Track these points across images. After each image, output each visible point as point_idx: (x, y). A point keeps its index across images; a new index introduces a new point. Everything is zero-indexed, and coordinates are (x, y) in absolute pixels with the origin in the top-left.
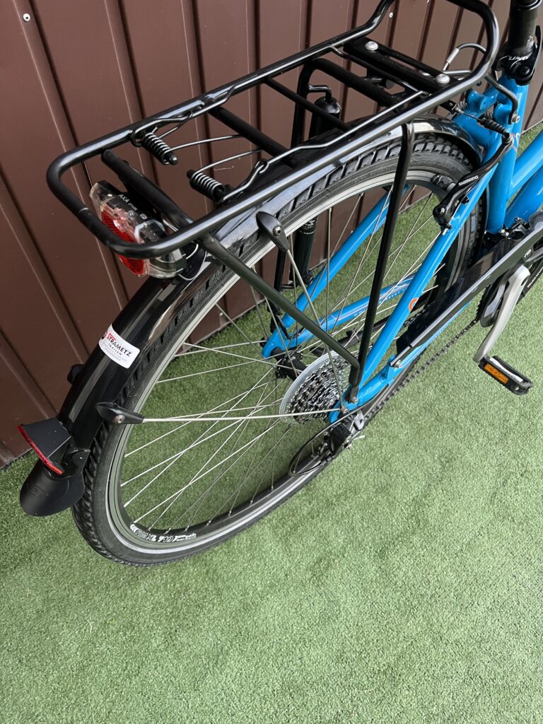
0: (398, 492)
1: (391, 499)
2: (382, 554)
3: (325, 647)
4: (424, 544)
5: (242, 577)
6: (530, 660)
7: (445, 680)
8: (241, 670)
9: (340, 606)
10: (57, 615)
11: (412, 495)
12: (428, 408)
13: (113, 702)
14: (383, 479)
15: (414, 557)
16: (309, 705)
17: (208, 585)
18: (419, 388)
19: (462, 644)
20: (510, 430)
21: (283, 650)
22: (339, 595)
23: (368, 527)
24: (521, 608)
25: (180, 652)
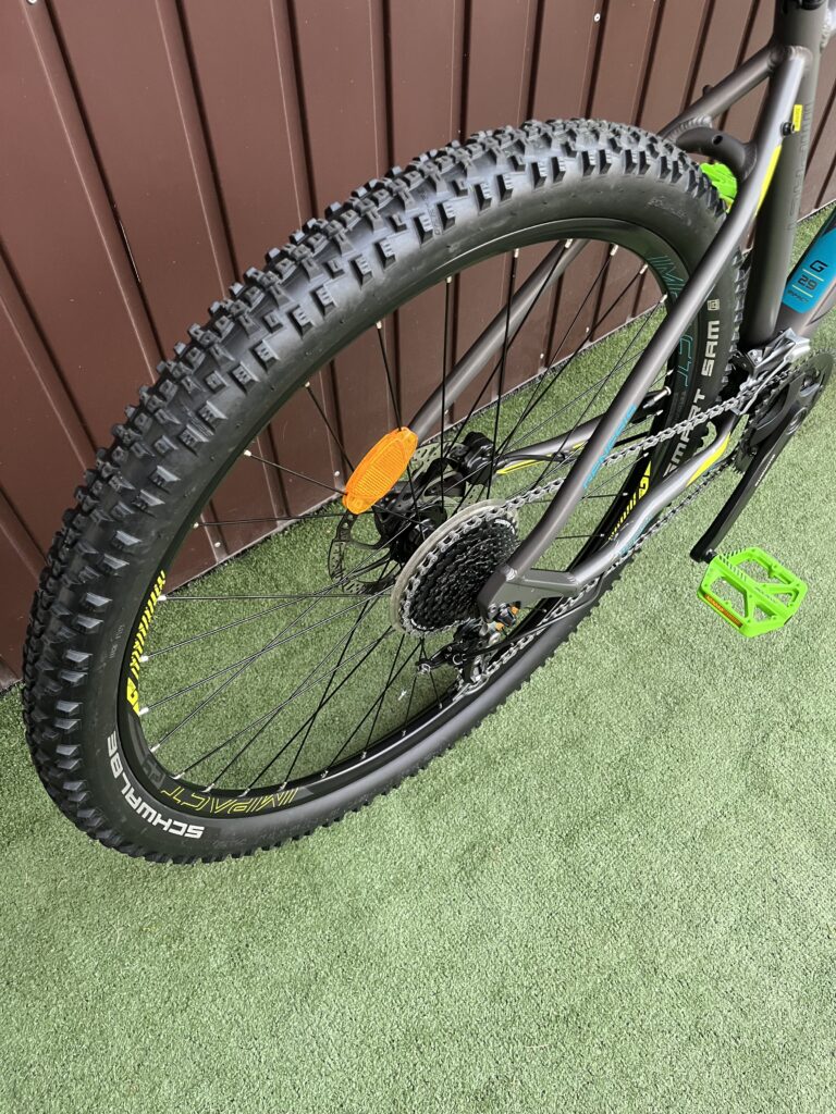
0: (597, 748)
1: (586, 757)
2: (569, 840)
3: (474, 976)
4: (636, 826)
5: (351, 868)
6: (795, 1010)
7: (660, 1035)
8: (344, 1007)
9: (500, 917)
10: (68, 916)
11: (619, 752)
12: (651, 622)
13: (147, 1050)
14: (575, 727)
15: (619, 846)
16: (446, 1064)
17: (300, 879)
18: (637, 591)
19: (689, 981)
20: (777, 659)
21: (409, 980)
22: (499, 900)
23: (550, 799)
24: (783, 930)
25: (252, 977)
